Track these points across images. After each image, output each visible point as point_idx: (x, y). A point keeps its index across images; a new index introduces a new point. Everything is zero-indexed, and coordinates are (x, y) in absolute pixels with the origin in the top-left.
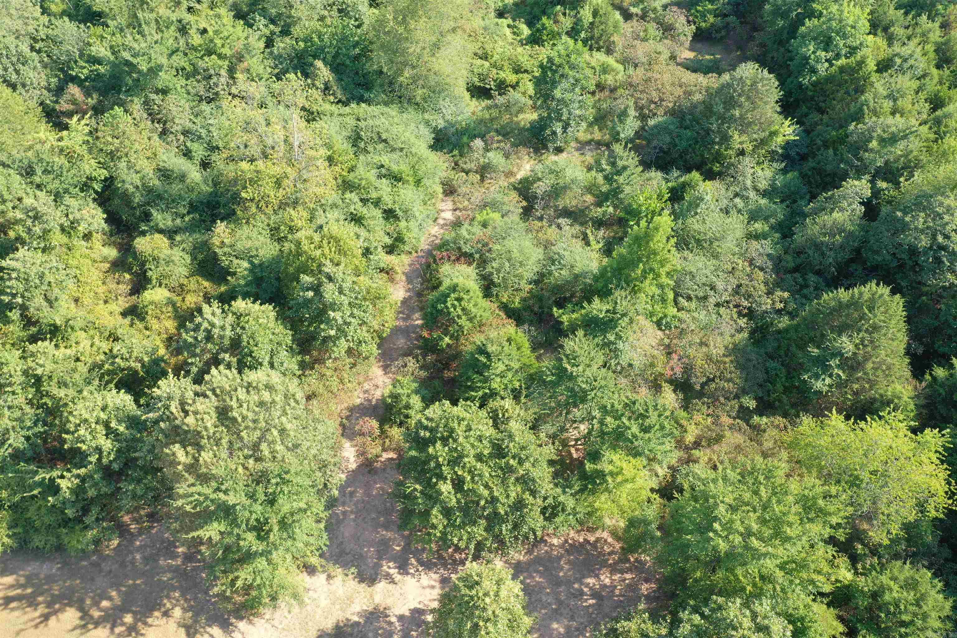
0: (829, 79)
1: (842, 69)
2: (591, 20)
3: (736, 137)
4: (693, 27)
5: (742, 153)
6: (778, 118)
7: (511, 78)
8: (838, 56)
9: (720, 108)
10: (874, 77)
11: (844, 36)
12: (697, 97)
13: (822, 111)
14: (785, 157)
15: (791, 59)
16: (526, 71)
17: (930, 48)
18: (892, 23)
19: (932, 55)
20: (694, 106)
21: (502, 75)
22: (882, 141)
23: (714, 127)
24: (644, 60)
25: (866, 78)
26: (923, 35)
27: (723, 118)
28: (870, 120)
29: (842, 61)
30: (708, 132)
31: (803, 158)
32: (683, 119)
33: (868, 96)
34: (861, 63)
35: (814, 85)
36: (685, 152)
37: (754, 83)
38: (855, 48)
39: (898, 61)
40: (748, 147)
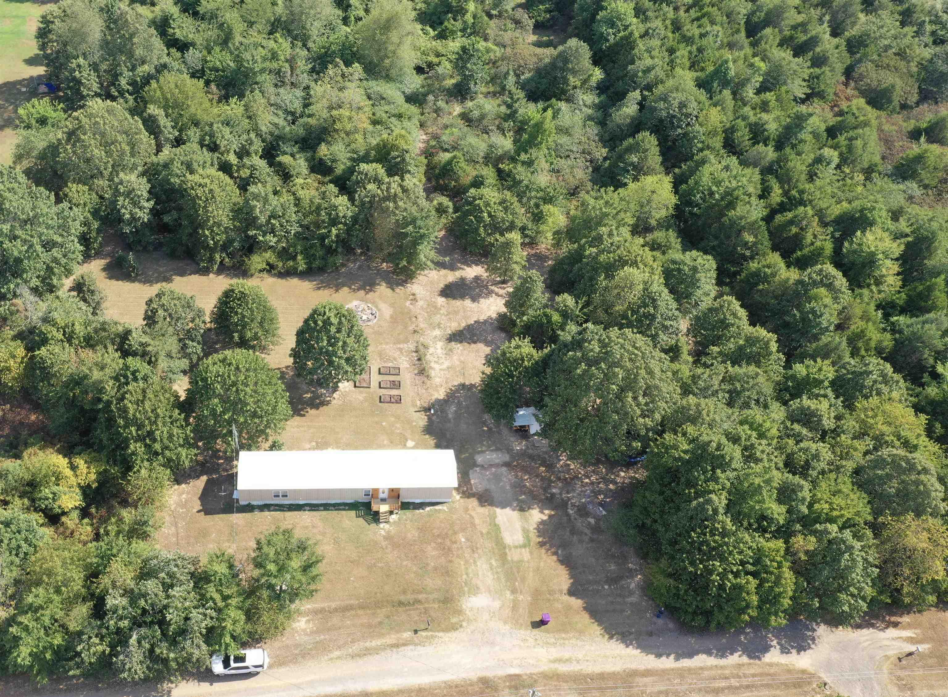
0: (616, 44)
1: (622, 38)
2: (472, 21)
3: (571, 79)
4: (533, 20)
5: (575, 87)
6: (592, 67)
7: (435, 60)
8: (619, 31)
9: (561, 64)
10: (639, 41)
11: (620, 20)
12: (547, 60)
13: (614, 62)
14: (598, 88)
15: (594, 35)
16: (443, 55)
17: (668, 22)
18: (647, 10)
19: (670, 26)
20: (546, 66)
21: (430, 59)
22: (644, 72)
23: (559, 75)
24: (510, 43)
25: (635, 41)
26: (664, 15)
27: (563, 70)
28: (637, 63)
29: (622, 34)
30: (555, 78)
31: (608, 88)
32: (540, 74)
33: (636, 51)
34: (631, 34)
35: (608, 48)
36: (544, 91)
37: (577, 49)
38: (628, 26)
39: (651, 31)
40: (578, 83)
